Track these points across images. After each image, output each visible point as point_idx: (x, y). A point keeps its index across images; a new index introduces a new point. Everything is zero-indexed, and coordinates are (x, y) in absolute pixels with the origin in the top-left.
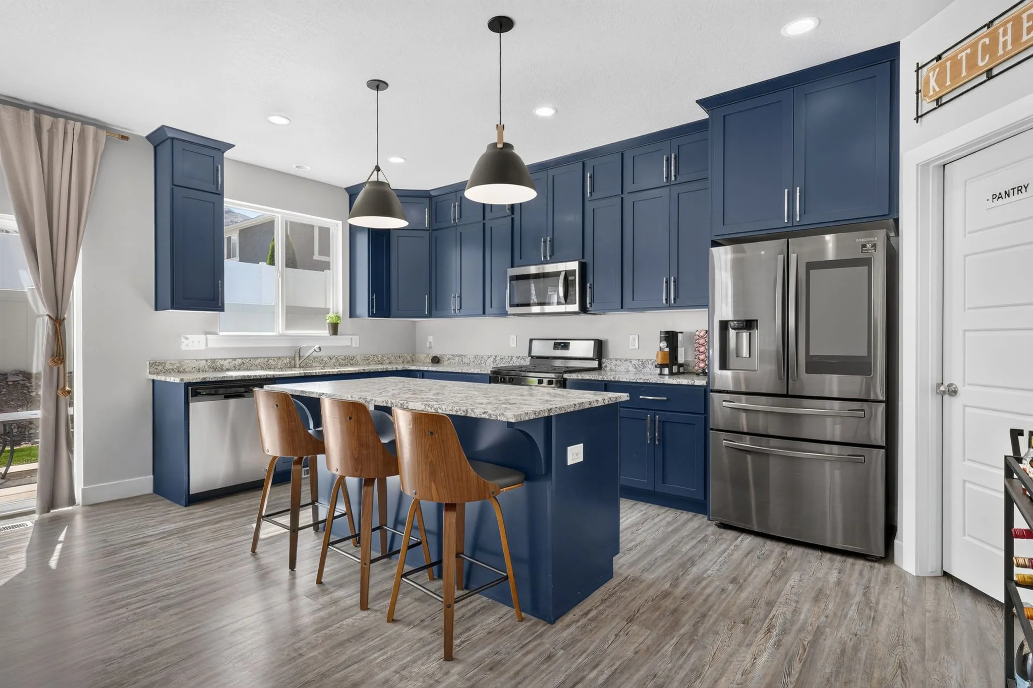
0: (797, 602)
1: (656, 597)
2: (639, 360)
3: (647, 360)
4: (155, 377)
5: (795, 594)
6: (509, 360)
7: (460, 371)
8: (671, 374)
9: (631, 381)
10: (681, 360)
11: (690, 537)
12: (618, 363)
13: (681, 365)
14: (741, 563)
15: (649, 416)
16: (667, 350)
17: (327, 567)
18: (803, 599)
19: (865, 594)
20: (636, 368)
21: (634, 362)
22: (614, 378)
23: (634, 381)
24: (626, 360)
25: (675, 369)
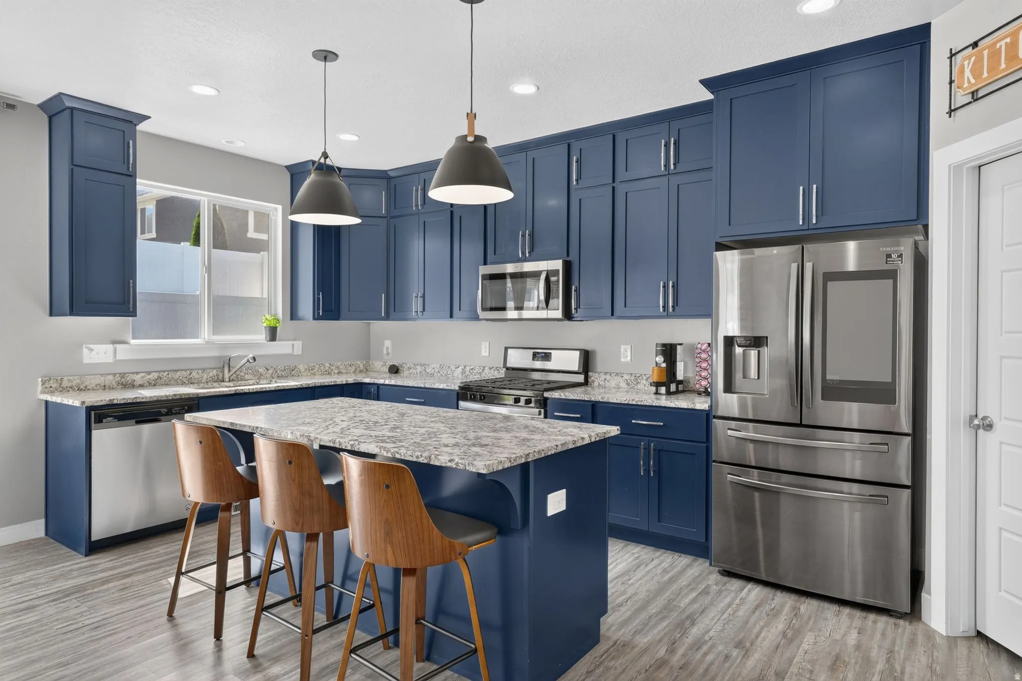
0: (811, 672)
1: (650, 667)
2: (632, 374)
3: (641, 375)
4: (49, 398)
5: (809, 662)
6: (481, 371)
7: (423, 386)
8: (669, 393)
9: (622, 402)
10: (680, 376)
11: (690, 587)
12: (608, 377)
13: (681, 382)
14: (747, 622)
15: (642, 443)
16: (664, 365)
17: (261, 634)
18: (817, 667)
19: (888, 661)
20: (628, 385)
21: (626, 377)
22: (602, 398)
23: (626, 402)
24: (617, 374)
25: (673, 387)
